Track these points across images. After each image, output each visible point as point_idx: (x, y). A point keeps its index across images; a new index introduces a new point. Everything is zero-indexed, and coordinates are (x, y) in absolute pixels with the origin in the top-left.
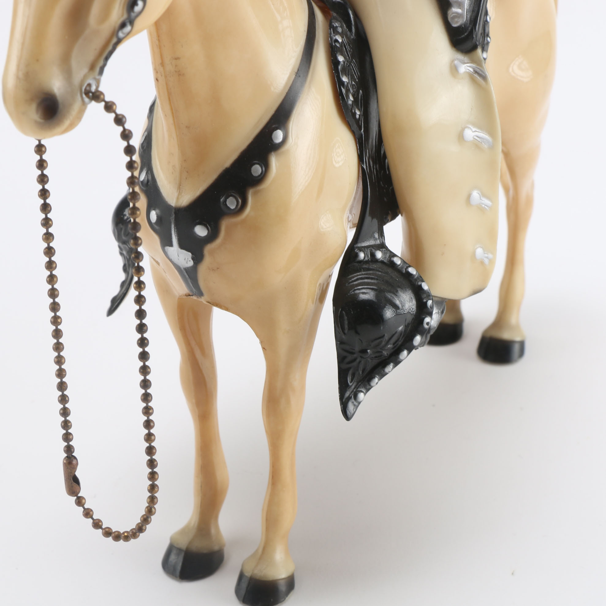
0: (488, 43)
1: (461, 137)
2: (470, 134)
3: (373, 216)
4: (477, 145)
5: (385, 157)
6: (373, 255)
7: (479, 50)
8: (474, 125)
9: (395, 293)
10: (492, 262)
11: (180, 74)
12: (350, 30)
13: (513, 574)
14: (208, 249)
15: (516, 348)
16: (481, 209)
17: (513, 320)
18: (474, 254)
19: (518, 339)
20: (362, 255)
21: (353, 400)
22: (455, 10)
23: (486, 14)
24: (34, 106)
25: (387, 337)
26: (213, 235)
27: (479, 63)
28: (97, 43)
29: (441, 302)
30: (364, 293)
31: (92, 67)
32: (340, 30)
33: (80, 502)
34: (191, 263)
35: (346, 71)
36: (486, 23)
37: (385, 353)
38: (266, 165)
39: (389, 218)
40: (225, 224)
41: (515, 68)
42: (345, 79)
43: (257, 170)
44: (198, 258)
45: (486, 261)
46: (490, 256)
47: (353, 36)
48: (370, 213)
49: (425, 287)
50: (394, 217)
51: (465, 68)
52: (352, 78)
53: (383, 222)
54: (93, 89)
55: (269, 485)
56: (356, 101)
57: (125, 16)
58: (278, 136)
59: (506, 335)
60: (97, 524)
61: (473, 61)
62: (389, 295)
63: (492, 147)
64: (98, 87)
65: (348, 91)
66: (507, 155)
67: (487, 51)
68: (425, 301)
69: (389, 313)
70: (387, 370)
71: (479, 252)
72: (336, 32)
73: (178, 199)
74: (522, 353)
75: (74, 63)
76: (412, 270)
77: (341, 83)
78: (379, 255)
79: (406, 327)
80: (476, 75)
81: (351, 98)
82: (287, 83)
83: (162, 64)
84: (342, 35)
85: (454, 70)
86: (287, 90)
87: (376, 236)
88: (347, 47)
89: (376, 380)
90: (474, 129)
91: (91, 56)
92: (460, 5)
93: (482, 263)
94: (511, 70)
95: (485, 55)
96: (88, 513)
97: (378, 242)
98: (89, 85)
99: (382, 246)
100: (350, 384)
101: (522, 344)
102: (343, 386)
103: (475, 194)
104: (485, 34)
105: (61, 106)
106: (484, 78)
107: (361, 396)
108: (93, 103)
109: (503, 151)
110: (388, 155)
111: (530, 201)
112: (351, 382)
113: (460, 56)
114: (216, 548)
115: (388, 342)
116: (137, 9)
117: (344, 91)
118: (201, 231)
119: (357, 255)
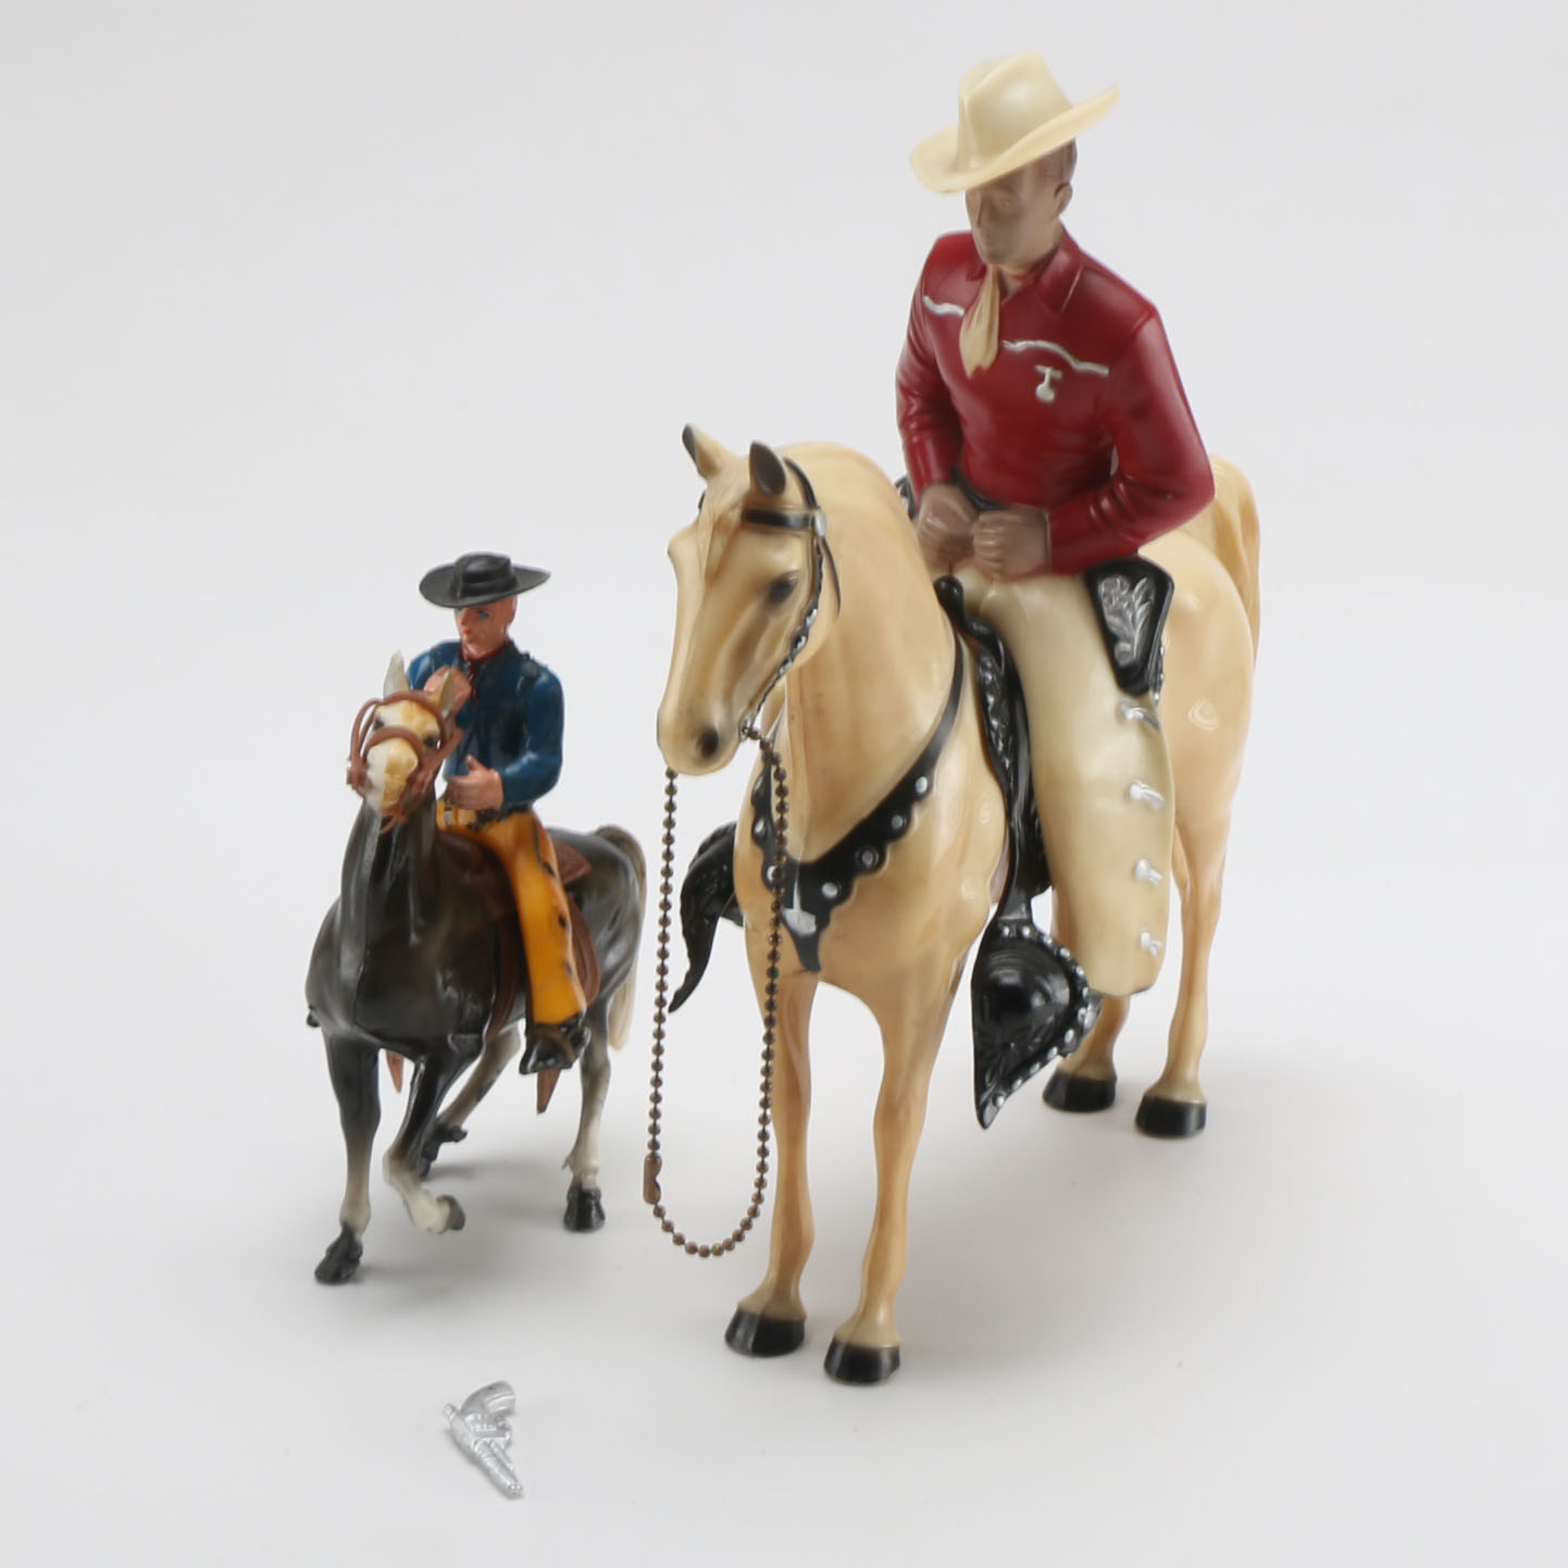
0: (1161, 682)
1: (1127, 795)
2: (1139, 791)
3: (1020, 885)
4: (1145, 805)
5: (1036, 814)
6: (1019, 933)
7: (1151, 692)
8: (1143, 781)
9: (1046, 977)
10: (1161, 952)
11: (820, 712)
12: (1000, 665)
13: (1180, 1365)
14: (835, 913)
15: (1193, 1116)
16: (1148, 884)
17: (1190, 1073)
18: (1139, 939)
19: (1196, 1101)
20: (1006, 931)
21: (991, 1104)
22: (1123, 646)
23: (1160, 646)
24: (694, 743)
25: (1034, 1028)
26: (843, 896)
27: (1150, 708)
28: (758, 680)
29: (1097, 998)
30: (1007, 975)
31: (751, 704)
32: (989, 665)
33: (659, 1213)
34: (813, 929)
35: (996, 713)
36: (1159, 656)
37: (1031, 1049)
38: (908, 816)
39: (1038, 890)
40: (857, 884)
41: (1196, 711)
42: (995, 723)
43: (898, 821)
44: (822, 922)
45: (1154, 951)
46: (1159, 944)
47: (1002, 673)
48: (1017, 882)
49: (1080, 972)
50: (1043, 890)
51: (1134, 713)
52: (1002, 722)
53: (1031, 893)
54: (749, 725)
55: (874, 1225)
56: (1005, 748)
57: (788, 652)
58: (923, 784)
59: (1179, 1096)
60: (679, 1240)
61: (1142, 705)
62: (1038, 978)
63: (1164, 808)
64: (752, 723)
65: (997, 736)
66: (1182, 827)
67: (1159, 691)
68: (1080, 988)
69: (1037, 1001)
70: (1032, 1071)
71: (1145, 937)
72: (985, 668)
73: (804, 853)
74: (1201, 1124)
75: (735, 699)
76: (1065, 953)
77: (990, 726)
78: (1027, 932)
79: (1057, 1018)
80: (1146, 723)
81: (1001, 745)
82: (932, 727)
83: (802, 700)
84: (993, 671)
85: (1120, 716)
86: (931, 735)
87: (1024, 908)
88: (997, 684)
89: (1019, 1082)
90: (1143, 786)
91: (750, 692)
92: (1129, 640)
93: (1148, 952)
94: (1190, 715)
95: (1157, 697)
96: (668, 1227)
97: (1025, 916)
98: (746, 722)
99: (1029, 922)
100: (989, 1085)
101: (1202, 1111)
102: (980, 1087)
103: (1143, 865)
104: (1158, 671)
105: (720, 741)
106: (1156, 725)
107: (1001, 1100)
108: (749, 740)
109: (1176, 822)
110: (1041, 813)
111: (1215, 899)
112: (990, 1081)
113: (1127, 699)
114: (796, 1319)
115: (1035, 1036)
116: (799, 645)
117: (993, 735)
118: (830, 891)
119: (1000, 932)
